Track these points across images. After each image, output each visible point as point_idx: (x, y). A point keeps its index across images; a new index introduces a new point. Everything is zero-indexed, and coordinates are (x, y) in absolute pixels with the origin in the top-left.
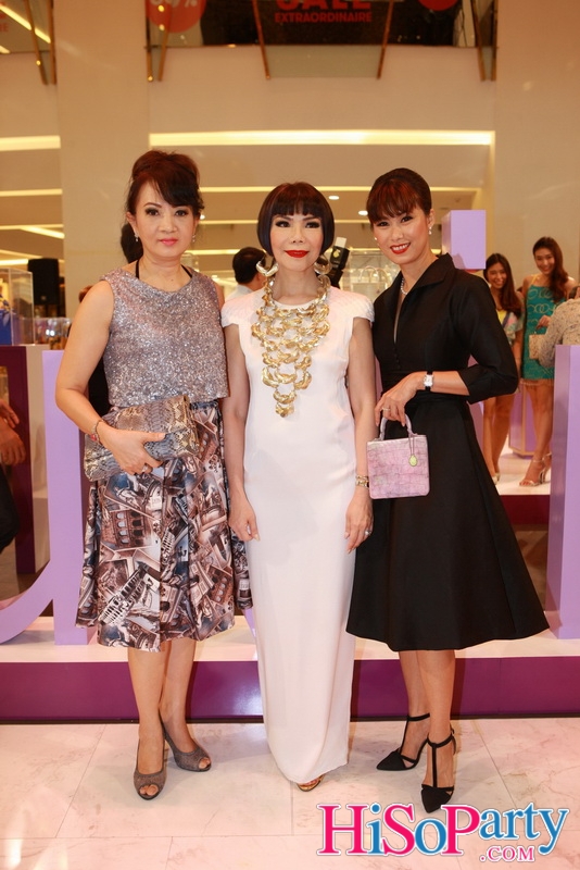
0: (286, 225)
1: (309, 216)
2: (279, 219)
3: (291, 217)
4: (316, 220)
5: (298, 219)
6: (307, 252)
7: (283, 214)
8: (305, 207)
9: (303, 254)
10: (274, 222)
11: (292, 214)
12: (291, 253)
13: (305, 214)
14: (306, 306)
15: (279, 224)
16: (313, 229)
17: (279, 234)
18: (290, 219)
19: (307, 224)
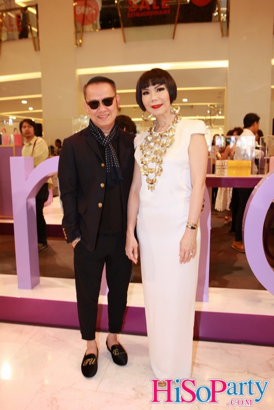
0: (147, 93)
1: (156, 86)
2: (143, 91)
3: (147, 88)
4: (163, 87)
5: (152, 88)
6: (162, 105)
9: (159, 106)
12: (153, 107)
13: (154, 84)
15: (144, 94)
16: (162, 92)
17: (146, 99)
18: (148, 90)
19: (158, 90)
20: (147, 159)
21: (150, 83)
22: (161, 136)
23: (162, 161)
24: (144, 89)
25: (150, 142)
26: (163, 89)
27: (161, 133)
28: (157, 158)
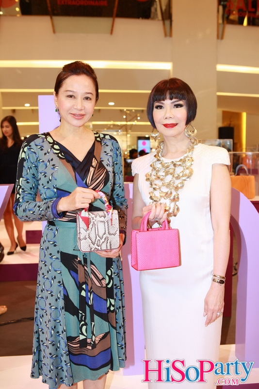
0: (161, 107)
1: (174, 100)
2: (156, 104)
3: (163, 102)
4: (181, 102)
5: (168, 103)
6: (177, 124)
7: (159, 100)
8: (171, 94)
9: (173, 125)
10: (154, 107)
11: (164, 100)
12: (166, 125)
13: (171, 99)
14: (178, 160)
15: (157, 107)
16: (179, 109)
17: (158, 114)
18: (162, 103)
19: (175, 105)
20: (157, 194)
21: (168, 96)
22: (175, 165)
23: (178, 198)
24: (158, 102)
25: (158, 171)
26: (181, 106)
27: (174, 160)
28: (171, 193)
